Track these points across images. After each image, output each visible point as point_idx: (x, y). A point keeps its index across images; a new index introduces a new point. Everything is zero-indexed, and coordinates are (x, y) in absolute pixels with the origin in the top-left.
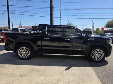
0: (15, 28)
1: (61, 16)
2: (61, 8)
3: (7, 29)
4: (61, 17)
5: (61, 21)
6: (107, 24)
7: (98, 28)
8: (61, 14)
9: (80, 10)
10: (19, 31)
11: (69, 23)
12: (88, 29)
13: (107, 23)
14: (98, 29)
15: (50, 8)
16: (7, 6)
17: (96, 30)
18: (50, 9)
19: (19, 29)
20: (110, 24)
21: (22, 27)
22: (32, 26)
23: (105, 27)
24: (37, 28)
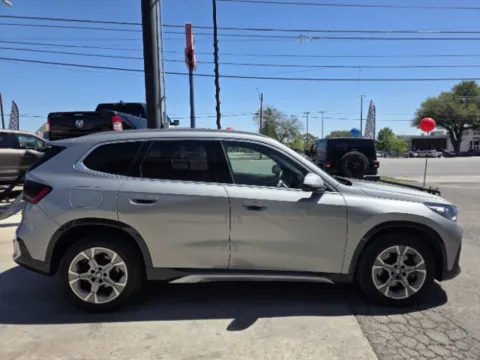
2: (215, 28)
5: (218, 90)
6: (423, 109)
7: (386, 130)
13: (423, 105)
17: (380, 137)
20: (436, 110)
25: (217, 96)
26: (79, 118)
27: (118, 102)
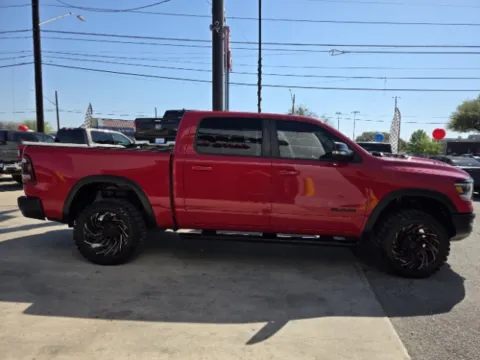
0: (70, 130)
1: (260, 79)
2: (260, 43)
3: (31, 131)
4: (262, 83)
5: (260, 100)
7: (420, 132)
8: (259, 70)
9: (344, 52)
10: (88, 143)
11: (296, 108)
12: (378, 136)
13: (459, 108)
14: (418, 136)
15: (211, 44)
16: (31, 34)
17: (414, 139)
18: (211, 50)
19: (89, 131)
20: (470, 114)
21: (101, 124)
22: (134, 119)
23: (450, 127)
24: (158, 127)
25: (259, 105)
26: (158, 123)
27: (181, 109)
